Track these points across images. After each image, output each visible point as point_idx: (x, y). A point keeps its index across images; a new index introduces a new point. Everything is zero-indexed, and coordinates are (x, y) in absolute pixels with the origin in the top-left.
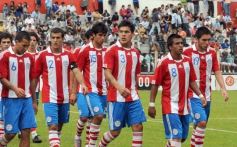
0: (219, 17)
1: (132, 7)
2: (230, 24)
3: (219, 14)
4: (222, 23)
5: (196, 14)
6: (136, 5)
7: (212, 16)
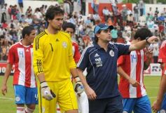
0: (90, 15)
1: (18, 7)
2: (98, 21)
3: (89, 13)
4: (92, 20)
5: (71, 13)
6: (21, 5)
7: (84, 15)
